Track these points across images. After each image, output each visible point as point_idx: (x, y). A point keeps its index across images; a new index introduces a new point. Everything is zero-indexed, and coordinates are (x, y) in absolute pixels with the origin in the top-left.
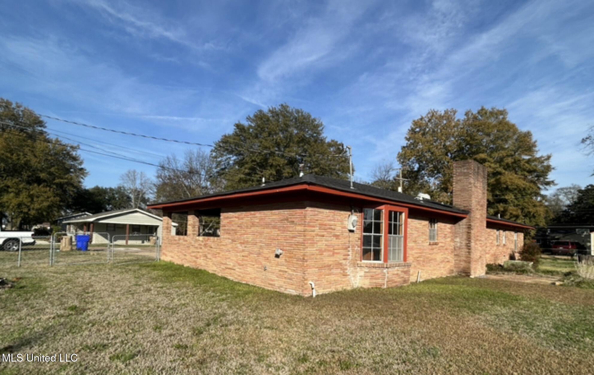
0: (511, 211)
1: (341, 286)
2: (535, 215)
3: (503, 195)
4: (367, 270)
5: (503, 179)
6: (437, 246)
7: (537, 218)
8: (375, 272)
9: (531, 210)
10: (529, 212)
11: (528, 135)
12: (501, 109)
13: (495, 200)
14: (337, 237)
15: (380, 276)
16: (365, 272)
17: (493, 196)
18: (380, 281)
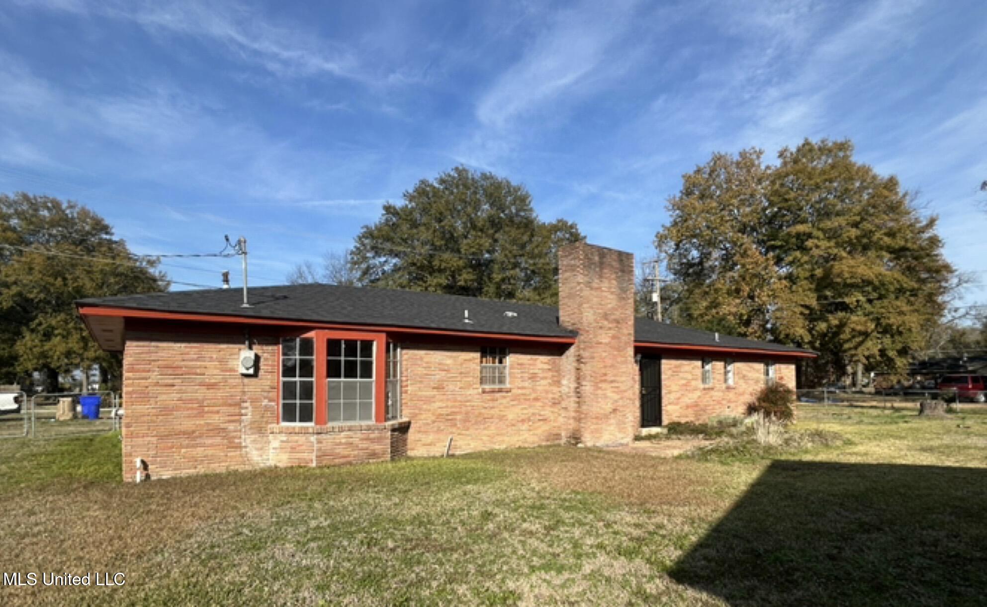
0: (852, 326)
1: (227, 464)
2: (900, 329)
3: (840, 296)
4: (285, 439)
5: (837, 267)
6: (509, 394)
7: (905, 335)
8: (297, 442)
9: (892, 321)
10: (890, 326)
11: (891, 184)
12: (840, 139)
13: (822, 306)
14: (211, 386)
15: (304, 447)
16: (282, 442)
17: (819, 299)
18: (305, 455)
